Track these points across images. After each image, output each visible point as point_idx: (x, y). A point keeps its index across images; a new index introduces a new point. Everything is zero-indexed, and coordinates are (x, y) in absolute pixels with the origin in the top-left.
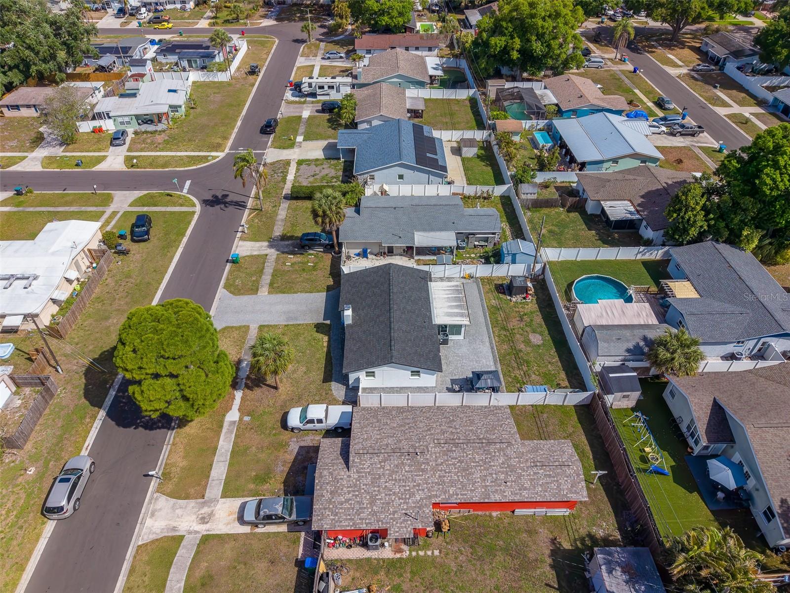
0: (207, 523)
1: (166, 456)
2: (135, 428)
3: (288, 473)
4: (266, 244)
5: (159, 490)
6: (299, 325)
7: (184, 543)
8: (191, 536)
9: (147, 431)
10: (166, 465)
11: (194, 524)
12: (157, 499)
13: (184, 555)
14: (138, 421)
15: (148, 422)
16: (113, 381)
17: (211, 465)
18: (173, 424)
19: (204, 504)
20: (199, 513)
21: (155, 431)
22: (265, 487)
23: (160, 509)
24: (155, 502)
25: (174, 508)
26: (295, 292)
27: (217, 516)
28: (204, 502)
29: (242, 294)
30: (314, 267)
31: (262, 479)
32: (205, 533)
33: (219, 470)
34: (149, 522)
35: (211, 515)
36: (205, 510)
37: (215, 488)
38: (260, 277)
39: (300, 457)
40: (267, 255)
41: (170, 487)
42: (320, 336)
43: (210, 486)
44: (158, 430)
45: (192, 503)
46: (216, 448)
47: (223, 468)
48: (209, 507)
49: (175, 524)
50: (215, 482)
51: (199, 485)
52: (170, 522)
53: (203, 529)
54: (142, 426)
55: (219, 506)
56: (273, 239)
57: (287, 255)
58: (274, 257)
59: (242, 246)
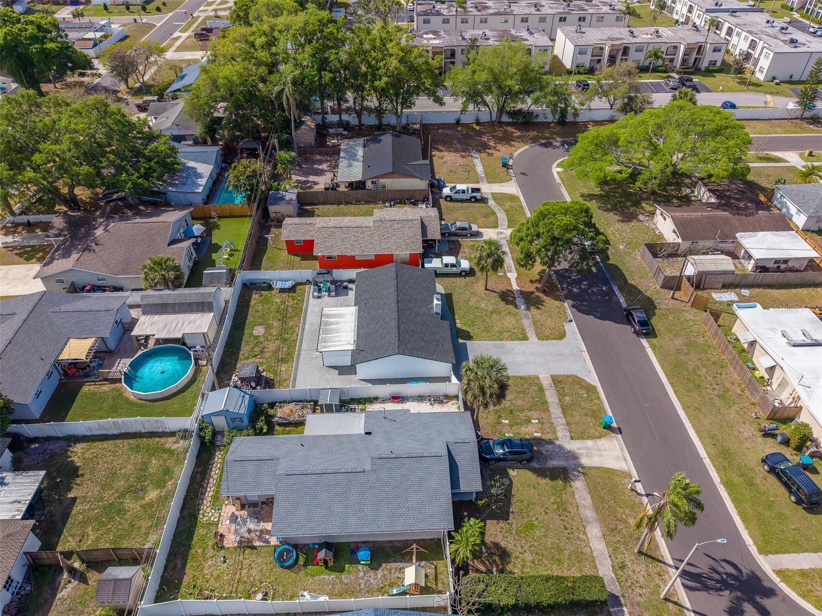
0: (499, 232)
4: (584, 461)
7: (507, 226)
8: (504, 228)
11: (506, 231)
20: (505, 235)
22: (473, 243)
27: (495, 234)
28: (505, 238)
29: (568, 376)
30: (500, 417)
32: (498, 228)
38: (560, 400)
40: (572, 438)
42: (465, 329)
43: (506, 244)
46: (513, 260)
56: (579, 472)
57: (543, 437)
58: (560, 435)
59: (618, 459)
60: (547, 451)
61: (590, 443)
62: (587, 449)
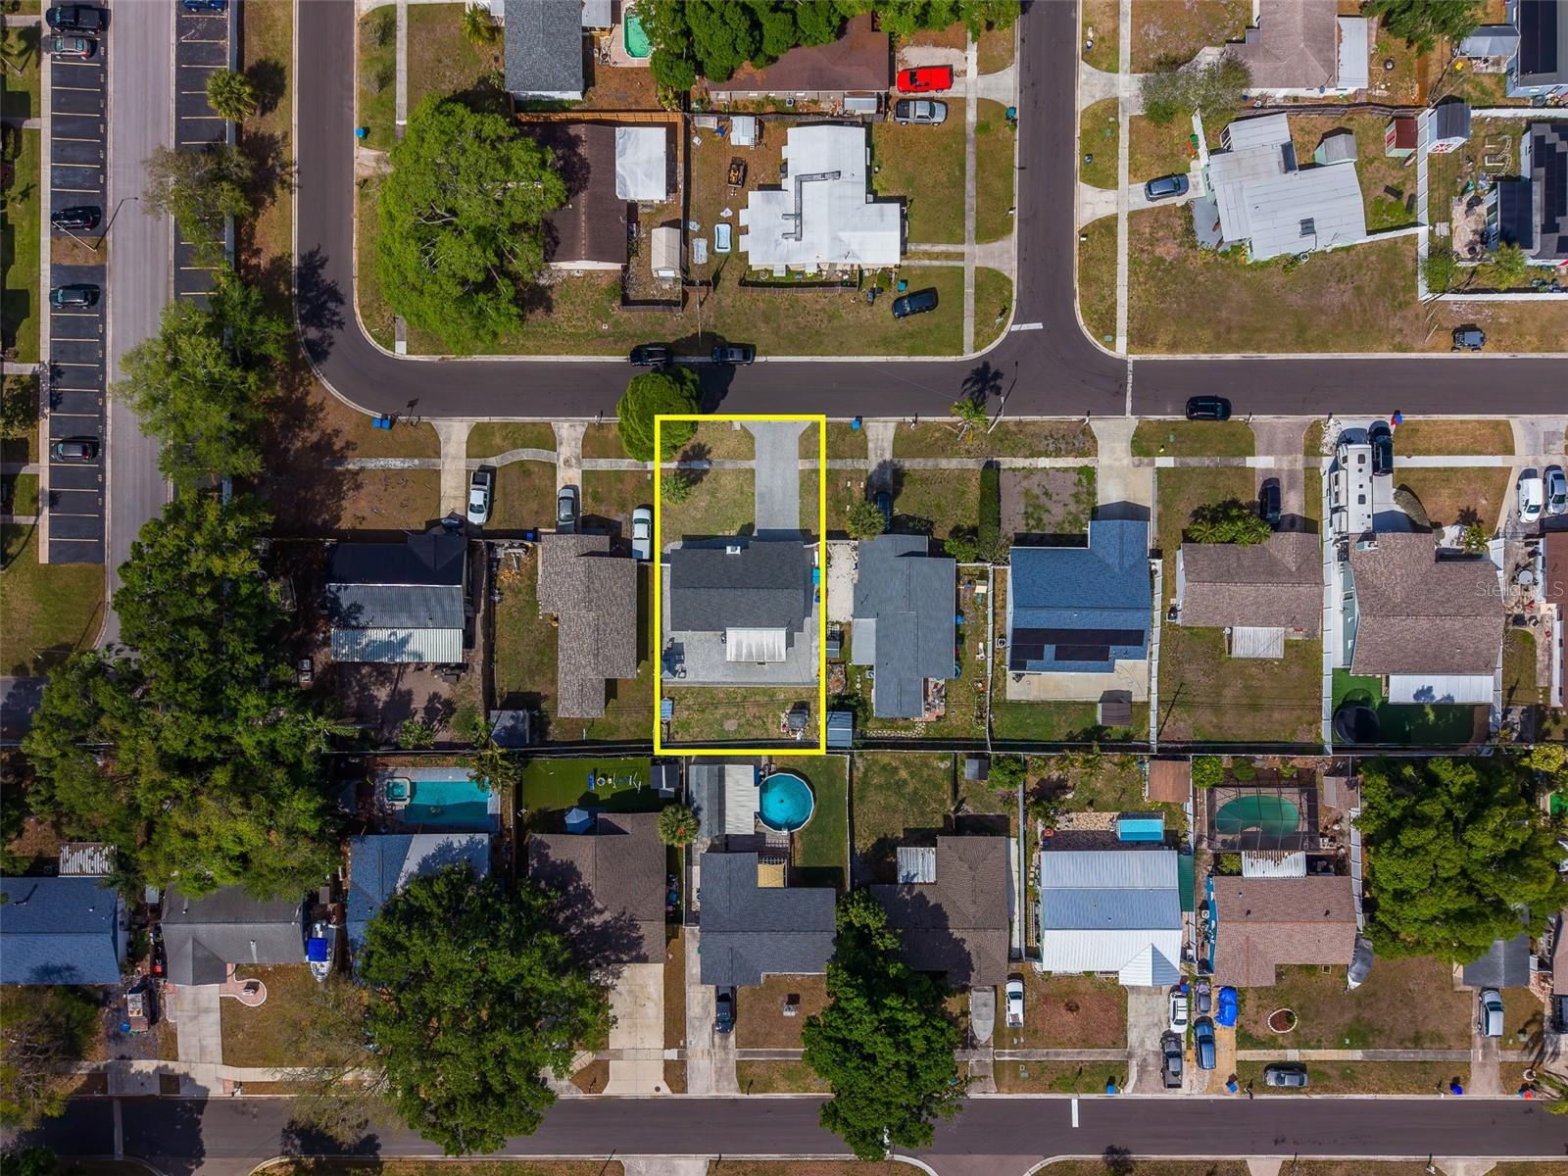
0: (565, 465)
4: (888, 456)
5: (591, 425)
6: (753, 506)
7: (552, 453)
8: (556, 456)
10: (610, 424)
11: (564, 456)
12: (583, 425)
13: (543, 455)
19: (578, 459)
20: (572, 458)
23: (576, 430)
24: (581, 424)
25: (576, 439)
26: (801, 497)
27: (569, 470)
29: (801, 443)
31: (596, 498)
32: (557, 465)
33: (603, 464)
34: (566, 425)
35: (570, 466)
36: (574, 462)
37: (589, 465)
40: (867, 460)
41: (592, 431)
42: (738, 527)
43: (591, 461)
45: (579, 451)
46: (622, 457)
47: (605, 467)
48: (576, 463)
49: (565, 443)
50: (595, 463)
51: (593, 453)
52: (566, 439)
53: (561, 463)
55: (576, 470)
56: (897, 462)
57: (865, 480)
58: (863, 467)
59: (885, 427)
60: (878, 481)
61: (871, 445)
62: (876, 451)
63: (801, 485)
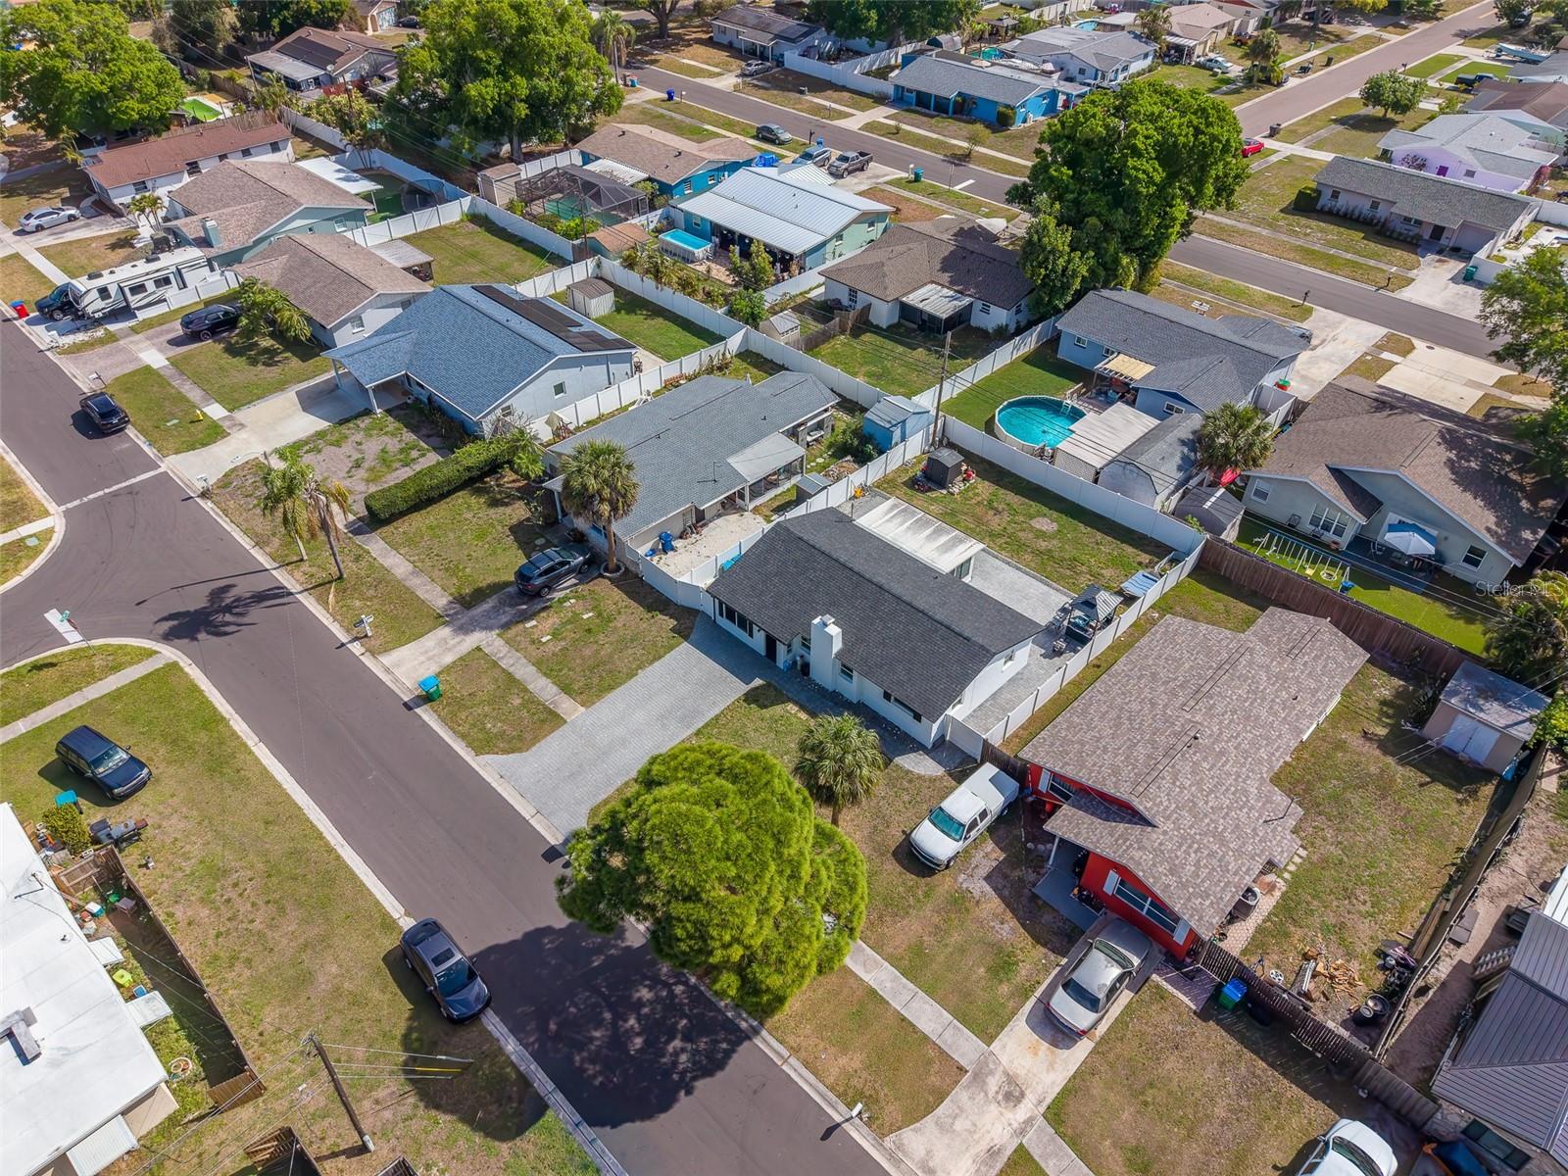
0: (1023, 1095)
1: (812, 1078)
2: (689, 1092)
3: (1023, 926)
4: (445, 632)
5: (880, 1129)
6: (717, 718)
7: (1036, 1153)
8: (1031, 1133)
9: (720, 1075)
10: (832, 1089)
11: (1009, 1115)
12: (900, 1147)
14: (675, 1077)
15: (694, 1063)
16: (512, 1064)
17: (904, 1019)
18: (744, 1025)
19: (979, 1078)
20: (991, 1094)
21: (731, 1062)
22: (1024, 972)
23: (929, 1152)
24: (903, 1151)
25: (944, 1128)
26: (631, 675)
27: (1022, 1072)
28: (976, 1076)
29: (535, 740)
30: (600, 615)
31: (1003, 964)
32: (1042, 1109)
33: (929, 1016)
35: (1010, 1079)
36: (993, 1083)
37: (964, 1046)
38: (526, 690)
39: (1006, 893)
40: (479, 649)
41: (892, 1111)
42: (777, 710)
43: (950, 1047)
44: (735, 1056)
45: (960, 1095)
46: (873, 992)
47: (927, 1007)
48: (992, 1073)
49: (984, 1145)
50: (947, 1035)
51: (930, 1062)
52: (973, 1151)
53: (1030, 1108)
54: (695, 1078)
55: (1004, 1059)
56: (447, 616)
57: (520, 627)
58: (499, 642)
59: (398, 665)
60: (504, 612)
61: (449, 659)
62: (449, 650)
63: (611, 688)
